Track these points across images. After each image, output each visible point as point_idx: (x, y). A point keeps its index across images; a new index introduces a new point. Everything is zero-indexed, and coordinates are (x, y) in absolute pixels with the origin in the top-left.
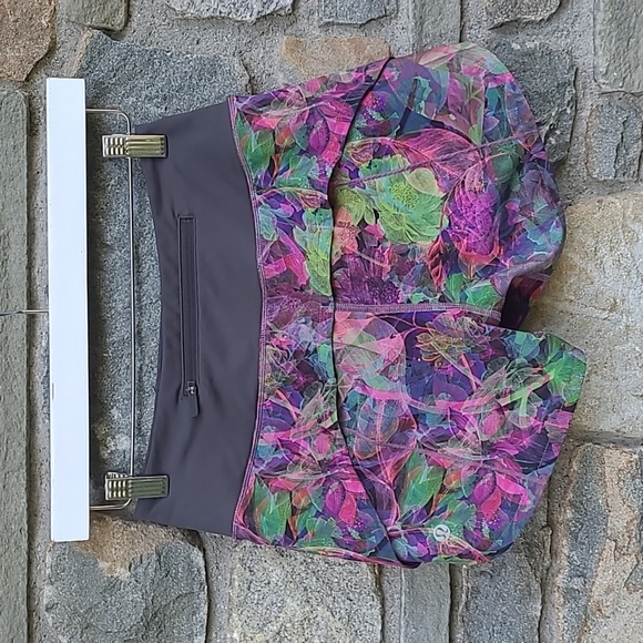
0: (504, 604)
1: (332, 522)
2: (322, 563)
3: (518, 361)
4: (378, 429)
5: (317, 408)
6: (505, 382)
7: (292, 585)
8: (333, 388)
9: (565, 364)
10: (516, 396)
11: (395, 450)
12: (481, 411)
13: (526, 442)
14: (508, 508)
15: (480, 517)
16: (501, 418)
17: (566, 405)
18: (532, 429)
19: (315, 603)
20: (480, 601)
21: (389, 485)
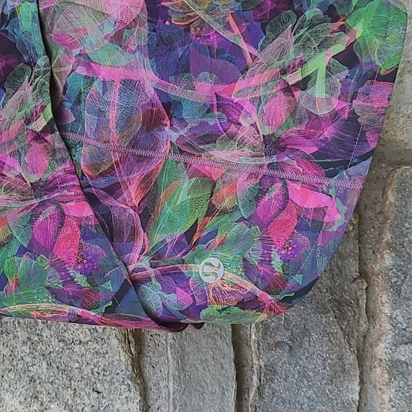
0: (310, 387)
1: (44, 262)
2: (55, 342)
3: (309, 14)
4: (112, 125)
5: (23, 103)
6: (292, 49)
7: (12, 375)
8: (45, 72)
9: (378, 10)
10: (309, 69)
11: (140, 159)
12: (261, 92)
13: (329, 132)
14: (308, 229)
15: (267, 243)
16: (290, 102)
17: (382, 72)
18: (335, 115)
19: (46, 399)
20: (278, 385)
21: (134, 208)
